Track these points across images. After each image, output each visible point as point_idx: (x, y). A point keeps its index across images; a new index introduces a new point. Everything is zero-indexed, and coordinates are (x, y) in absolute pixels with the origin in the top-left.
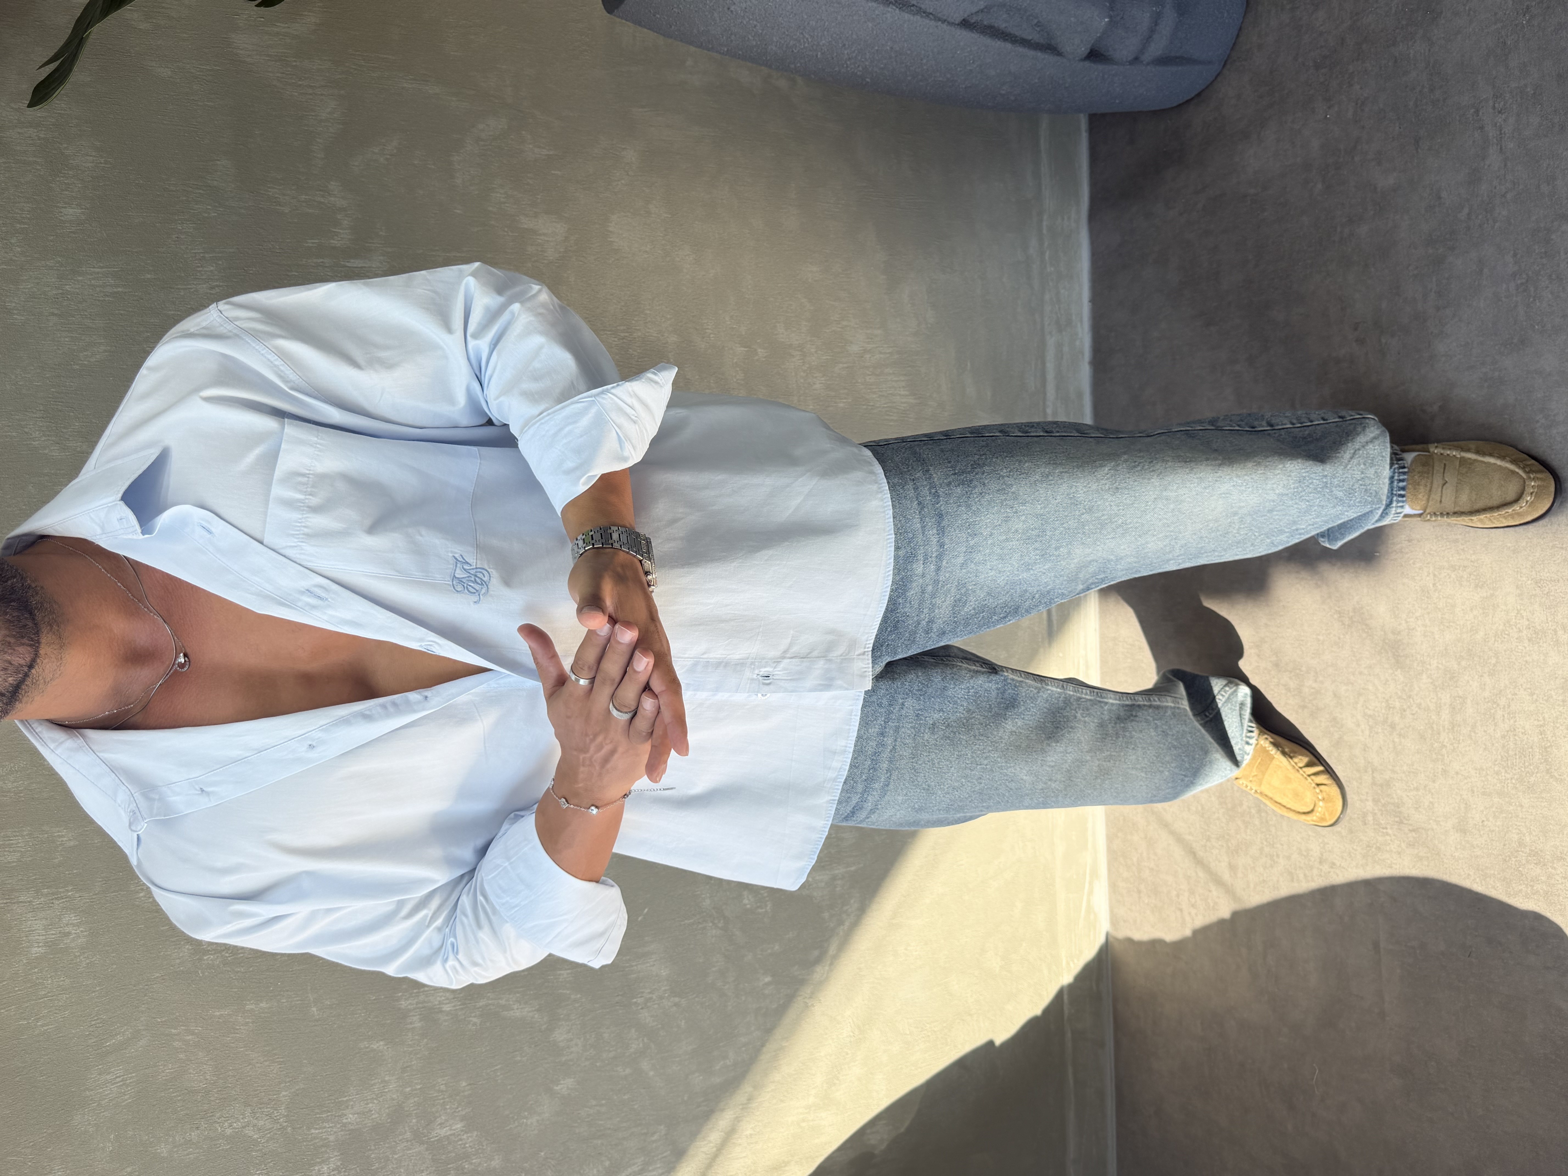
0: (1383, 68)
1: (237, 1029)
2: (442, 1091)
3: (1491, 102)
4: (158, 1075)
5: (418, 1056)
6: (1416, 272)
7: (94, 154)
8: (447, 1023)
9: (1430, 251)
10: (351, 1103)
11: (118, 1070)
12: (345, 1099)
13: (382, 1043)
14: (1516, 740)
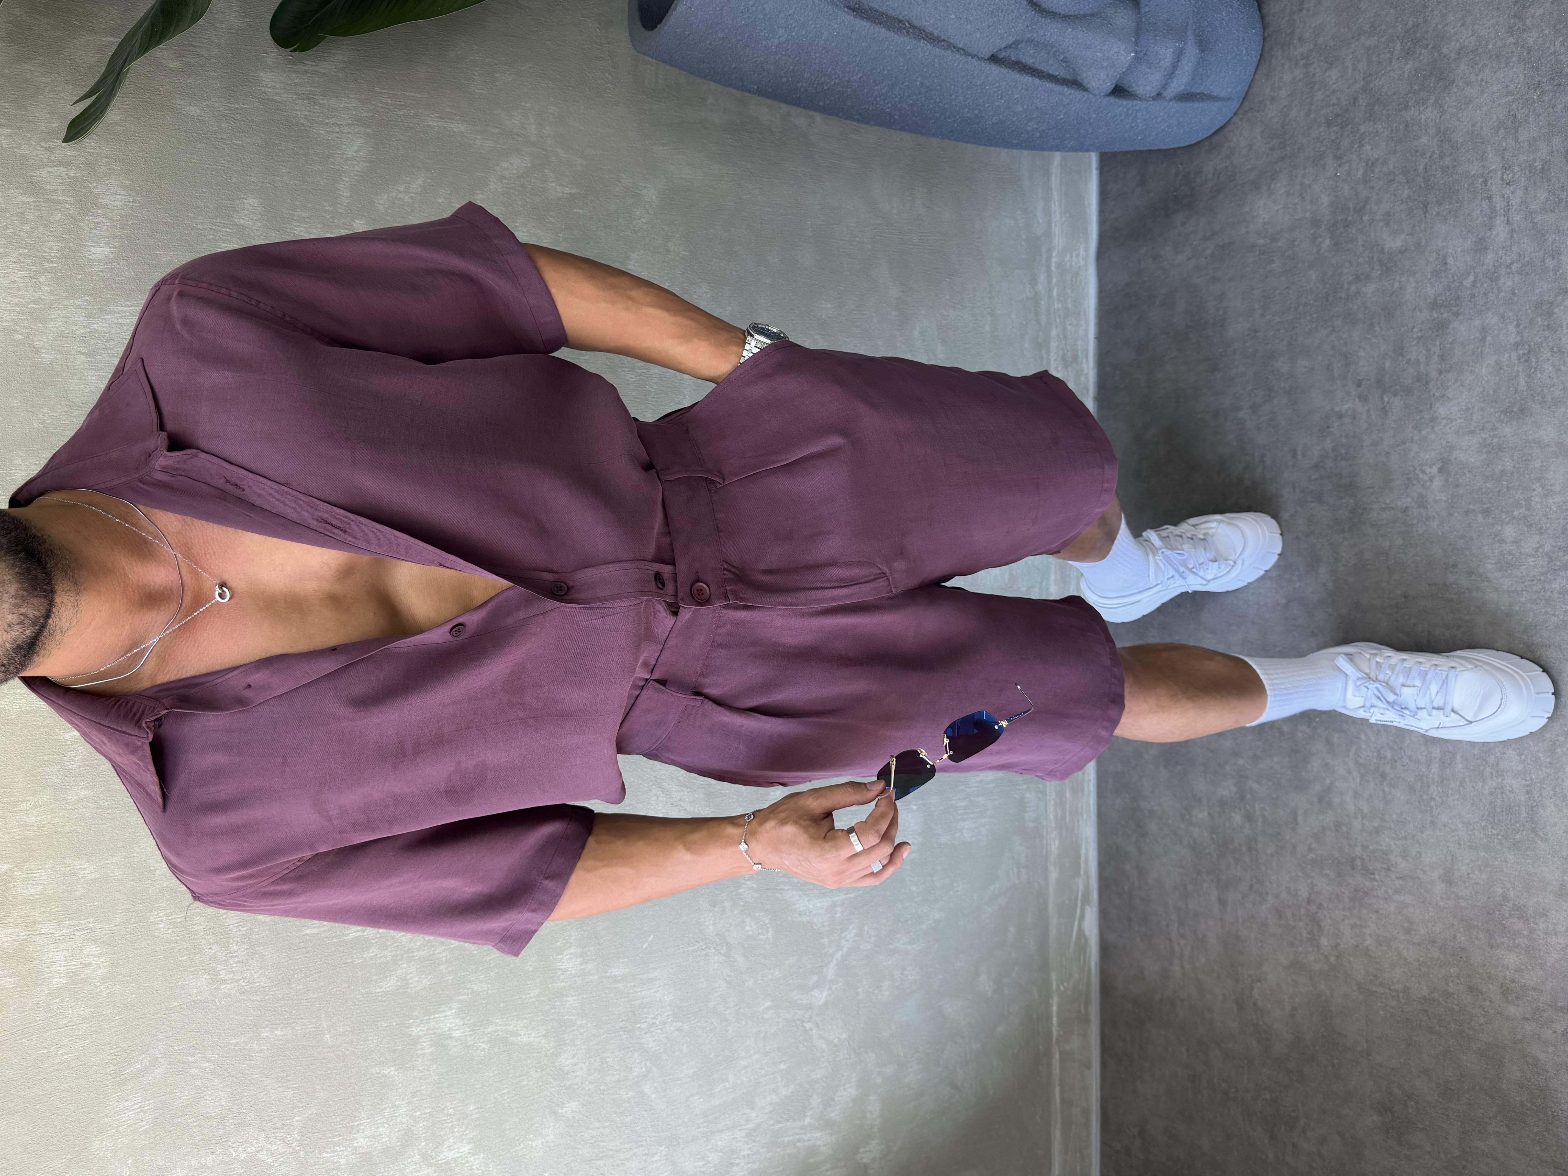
0: (1394, 132)
1: (252, 1056)
2: (451, 1115)
3: (1499, 173)
4: (175, 1102)
5: (428, 1081)
6: (1420, 334)
7: (122, 192)
8: (455, 1049)
9: (1435, 315)
10: (362, 1127)
11: (135, 1097)
12: (356, 1123)
13: (393, 1069)
14: (1503, 798)
